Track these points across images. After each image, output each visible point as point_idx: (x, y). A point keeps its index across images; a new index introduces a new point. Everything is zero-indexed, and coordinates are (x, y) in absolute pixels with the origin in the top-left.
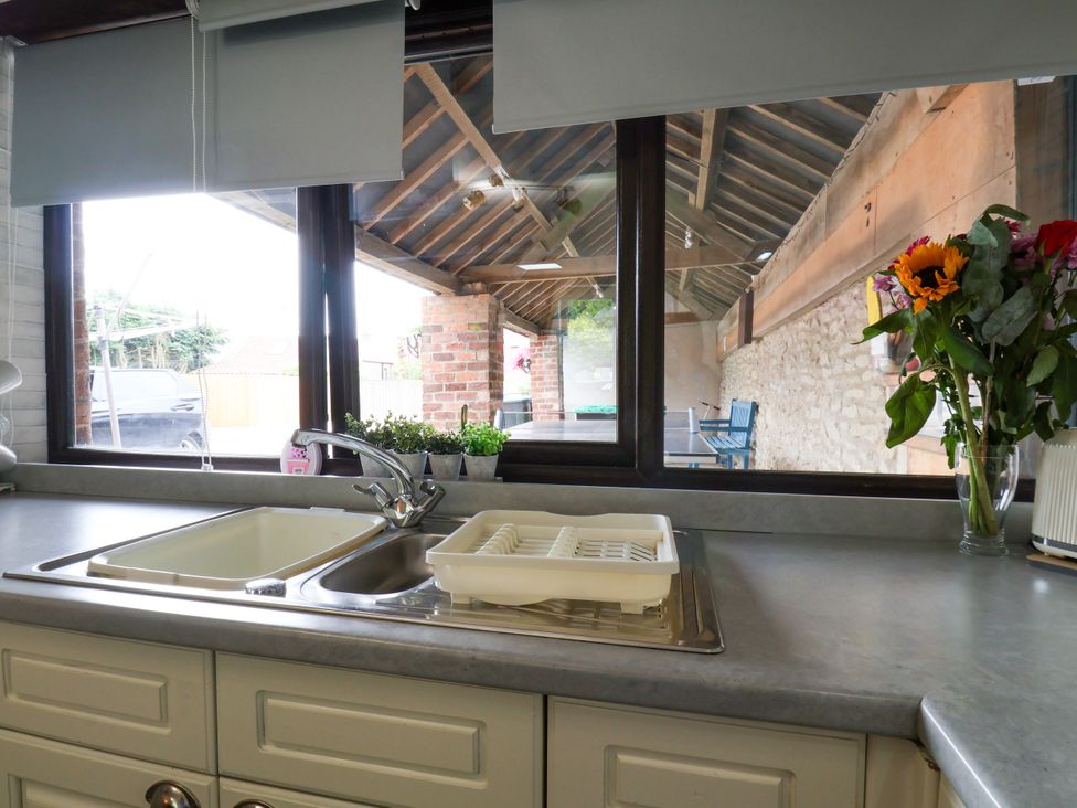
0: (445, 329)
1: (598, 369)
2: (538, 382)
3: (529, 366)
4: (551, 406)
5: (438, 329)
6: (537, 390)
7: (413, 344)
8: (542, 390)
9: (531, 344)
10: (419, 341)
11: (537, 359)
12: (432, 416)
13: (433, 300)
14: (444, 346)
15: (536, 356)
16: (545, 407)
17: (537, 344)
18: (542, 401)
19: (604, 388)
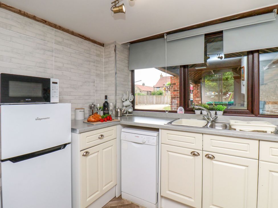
0: (176, 84)
1: (208, 92)
2: (195, 96)
3: (192, 92)
4: (199, 102)
5: (175, 84)
6: (195, 98)
7: (168, 88)
8: (196, 98)
9: (193, 86)
10: (170, 87)
11: (195, 90)
12: (173, 104)
13: (173, 77)
14: (176, 88)
15: (194, 89)
16: (197, 102)
17: (195, 86)
18: (196, 101)
19: (211, 97)
